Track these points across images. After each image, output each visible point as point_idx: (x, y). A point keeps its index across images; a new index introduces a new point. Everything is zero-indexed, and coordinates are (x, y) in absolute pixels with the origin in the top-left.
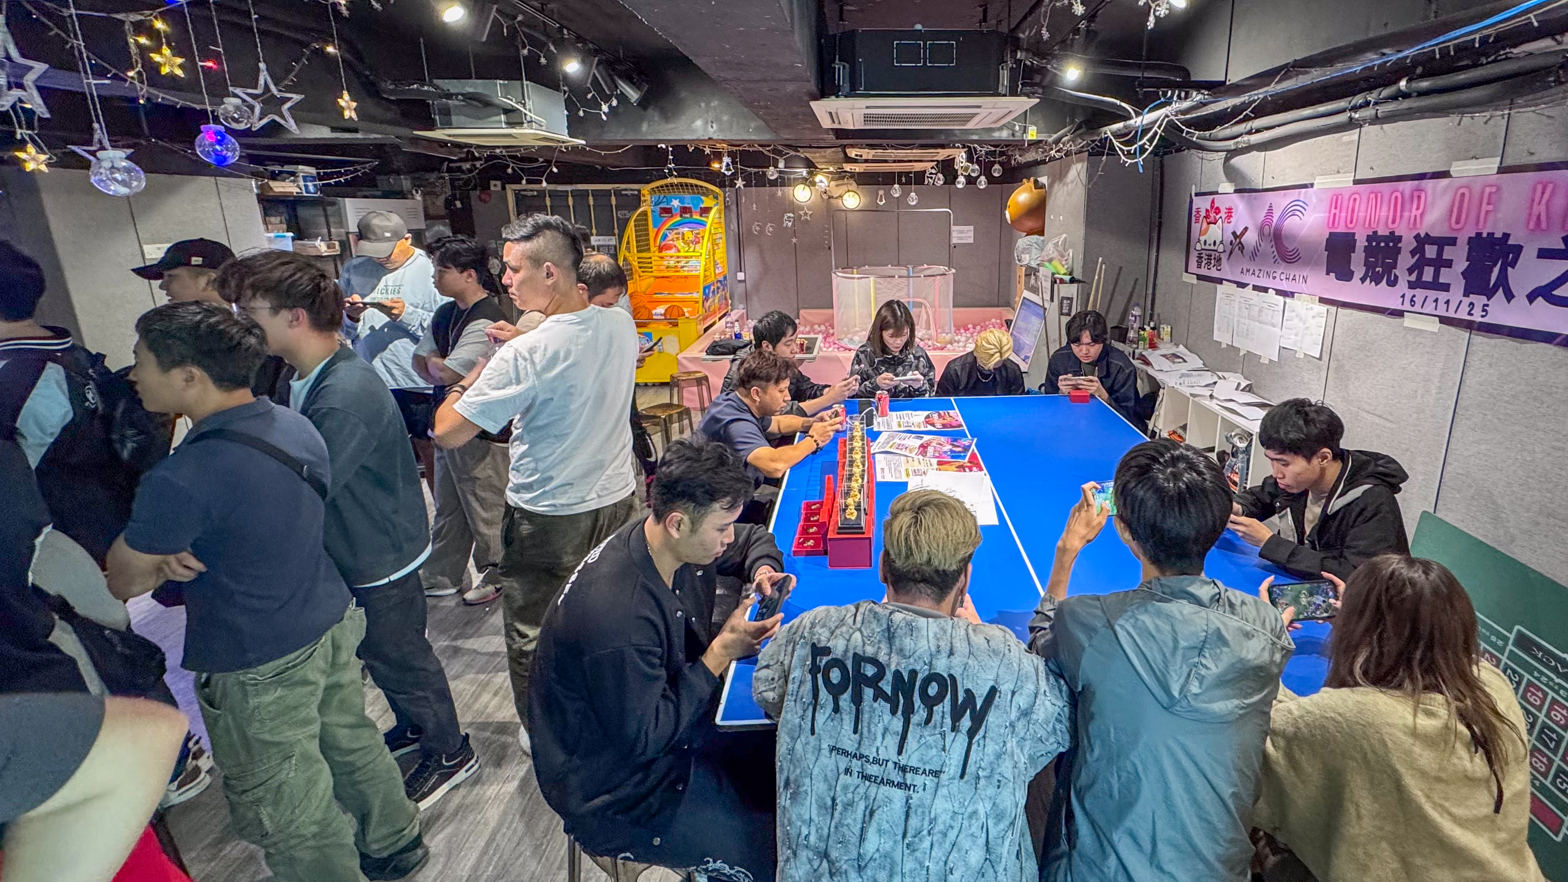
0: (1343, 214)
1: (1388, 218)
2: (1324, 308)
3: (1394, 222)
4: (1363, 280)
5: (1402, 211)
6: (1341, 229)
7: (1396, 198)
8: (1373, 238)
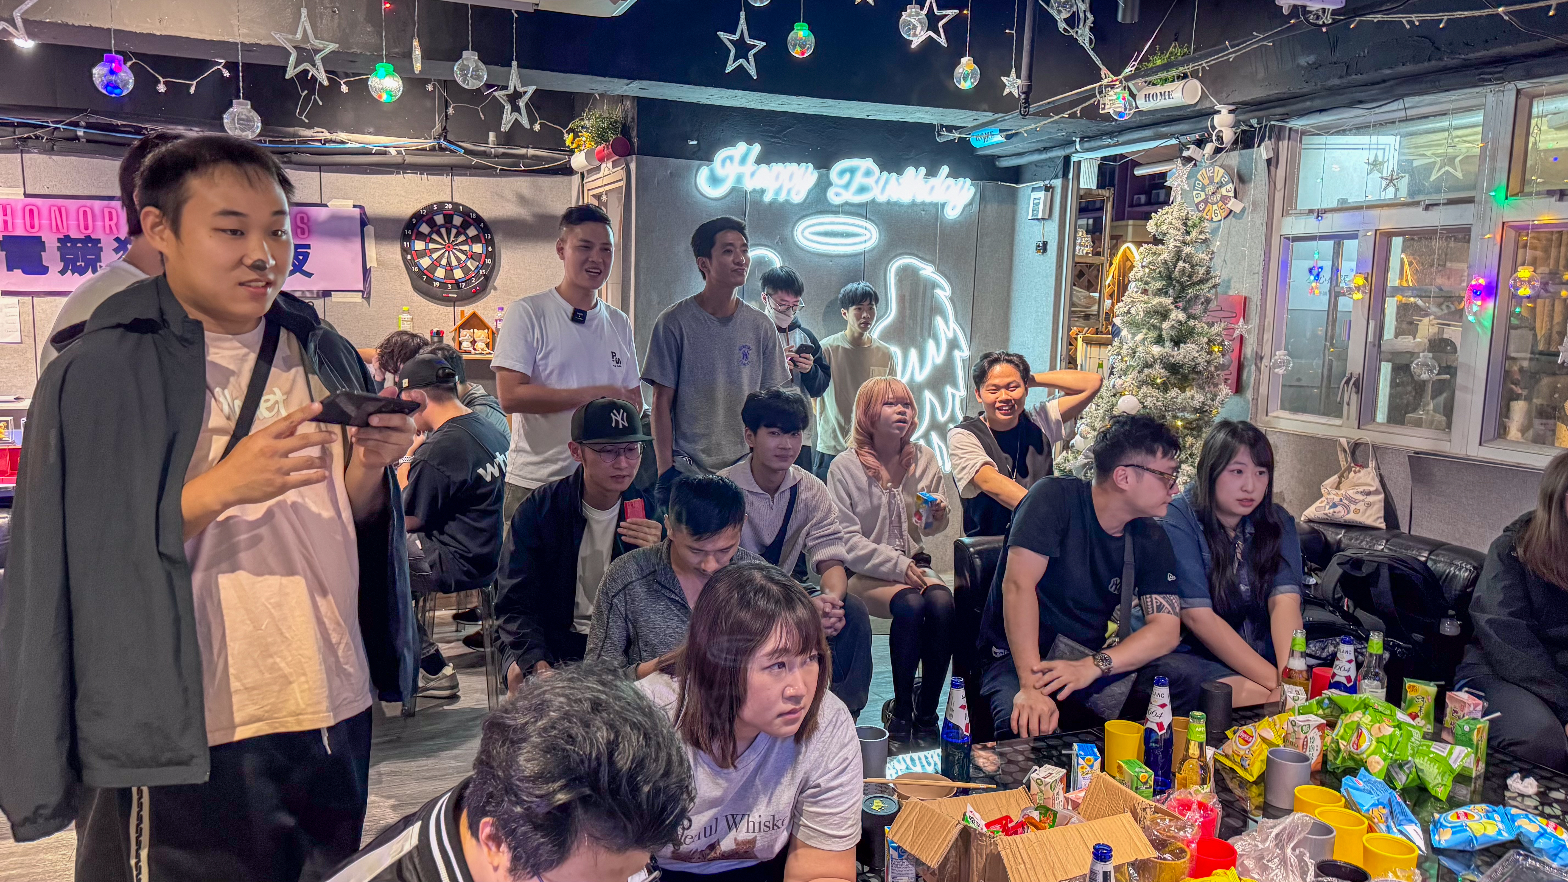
0: (19, 221)
1: (79, 225)
2: (14, 300)
3: (86, 228)
4: (63, 272)
5: (94, 221)
6: (20, 232)
7: (85, 212)
8: (65, 240)
